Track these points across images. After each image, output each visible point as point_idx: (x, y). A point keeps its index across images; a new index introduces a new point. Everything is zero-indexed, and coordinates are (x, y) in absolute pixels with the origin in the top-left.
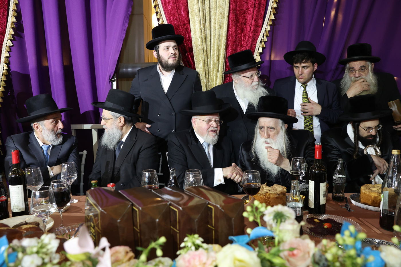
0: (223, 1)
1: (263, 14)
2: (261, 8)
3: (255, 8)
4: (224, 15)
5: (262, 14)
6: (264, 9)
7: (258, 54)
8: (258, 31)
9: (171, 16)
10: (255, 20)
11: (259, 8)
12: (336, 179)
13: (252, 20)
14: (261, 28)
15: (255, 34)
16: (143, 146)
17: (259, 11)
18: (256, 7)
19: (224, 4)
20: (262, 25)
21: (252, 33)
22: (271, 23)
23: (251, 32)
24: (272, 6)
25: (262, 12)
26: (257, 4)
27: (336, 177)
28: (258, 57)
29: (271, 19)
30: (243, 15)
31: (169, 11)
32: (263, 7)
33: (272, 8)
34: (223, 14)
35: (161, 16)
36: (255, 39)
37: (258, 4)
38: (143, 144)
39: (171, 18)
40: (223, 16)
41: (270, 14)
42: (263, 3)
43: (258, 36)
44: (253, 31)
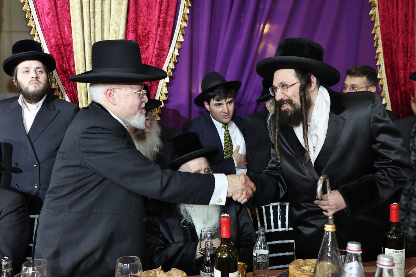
0: (118, 16)
1: (170, 35)
2: (167, 27)
3: (159, 27)
4: (119, 33)
5: (168, 35)
6: (171, 28)
7: (164, 85)
8: (163, 55)
9: (51, 32)
10: (159, 42)
11: (164, 27)
12: (256, 257)
13: (156, 41)
14: (167, 52)
15: (159, 58)
16: (4, 210)
17: (164, 31)
18: (160, 25)
19: (120, 19)
20: (168, 48)
21: (155, 58)
22: (180, 46)
23: (154, 56)
24: (181, 25)
25: (169, 33)
26: (161, 23)
27: (256, 254)
28: (164, 87)
29: (179, 42)
30: (147, 36)
31: (47, 25)
32: (169, 26)
33: (180, 28)
34: (117, 32)
35: (35, 32)
36: (160, 65)
37: (163, 22)
38: (3, 208)
39: (50, 34)
40: (118, 35)
41: (179, 35)
42: (169, 22)
43: (164, 62)
44: (157, 55)
